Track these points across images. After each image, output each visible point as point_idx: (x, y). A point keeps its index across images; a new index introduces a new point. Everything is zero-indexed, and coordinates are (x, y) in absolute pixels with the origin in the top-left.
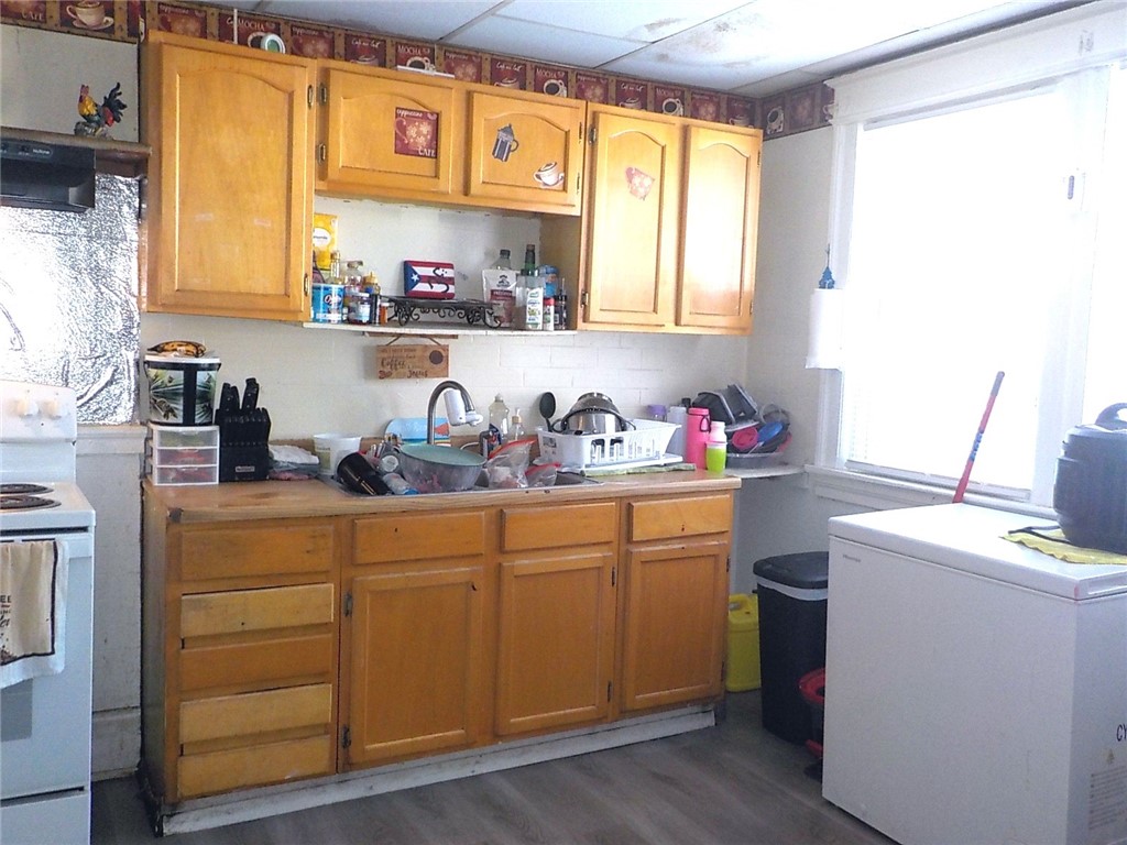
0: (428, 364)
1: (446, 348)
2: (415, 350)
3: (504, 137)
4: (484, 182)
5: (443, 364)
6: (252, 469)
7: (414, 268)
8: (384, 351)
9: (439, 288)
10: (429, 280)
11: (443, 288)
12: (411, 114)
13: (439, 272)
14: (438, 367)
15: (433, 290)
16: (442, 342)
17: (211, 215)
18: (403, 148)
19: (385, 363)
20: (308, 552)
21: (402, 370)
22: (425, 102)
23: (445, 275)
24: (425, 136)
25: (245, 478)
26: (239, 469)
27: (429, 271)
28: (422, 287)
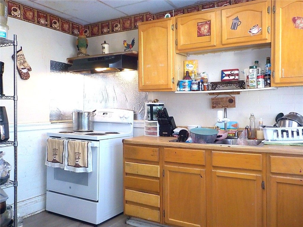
0: (228, 103)
1: (234, 98)
2: (223, 99)
3: (235, 21)
4: (227, 39)
5: (233, 103)
6: (167, 133)
7: (224, 72)
8: (213, 100)
9: (232, 78)
10: (229, 75)
11: (233, 77)
12: (202, 23)
13: (232, 72)
14: (231, 104)
15: (230, 78)
16: (233, 96)
17: (150, 65)
18: (200, 35)
19: (214, 103)
20: (152, 155)
21: (219, 105)
22: (206, 18)
23: (235, 73)
24: (207, 29)
25: (165, 135)
26: (164, 133)
27: (229, 73)
28: (226, 78)
